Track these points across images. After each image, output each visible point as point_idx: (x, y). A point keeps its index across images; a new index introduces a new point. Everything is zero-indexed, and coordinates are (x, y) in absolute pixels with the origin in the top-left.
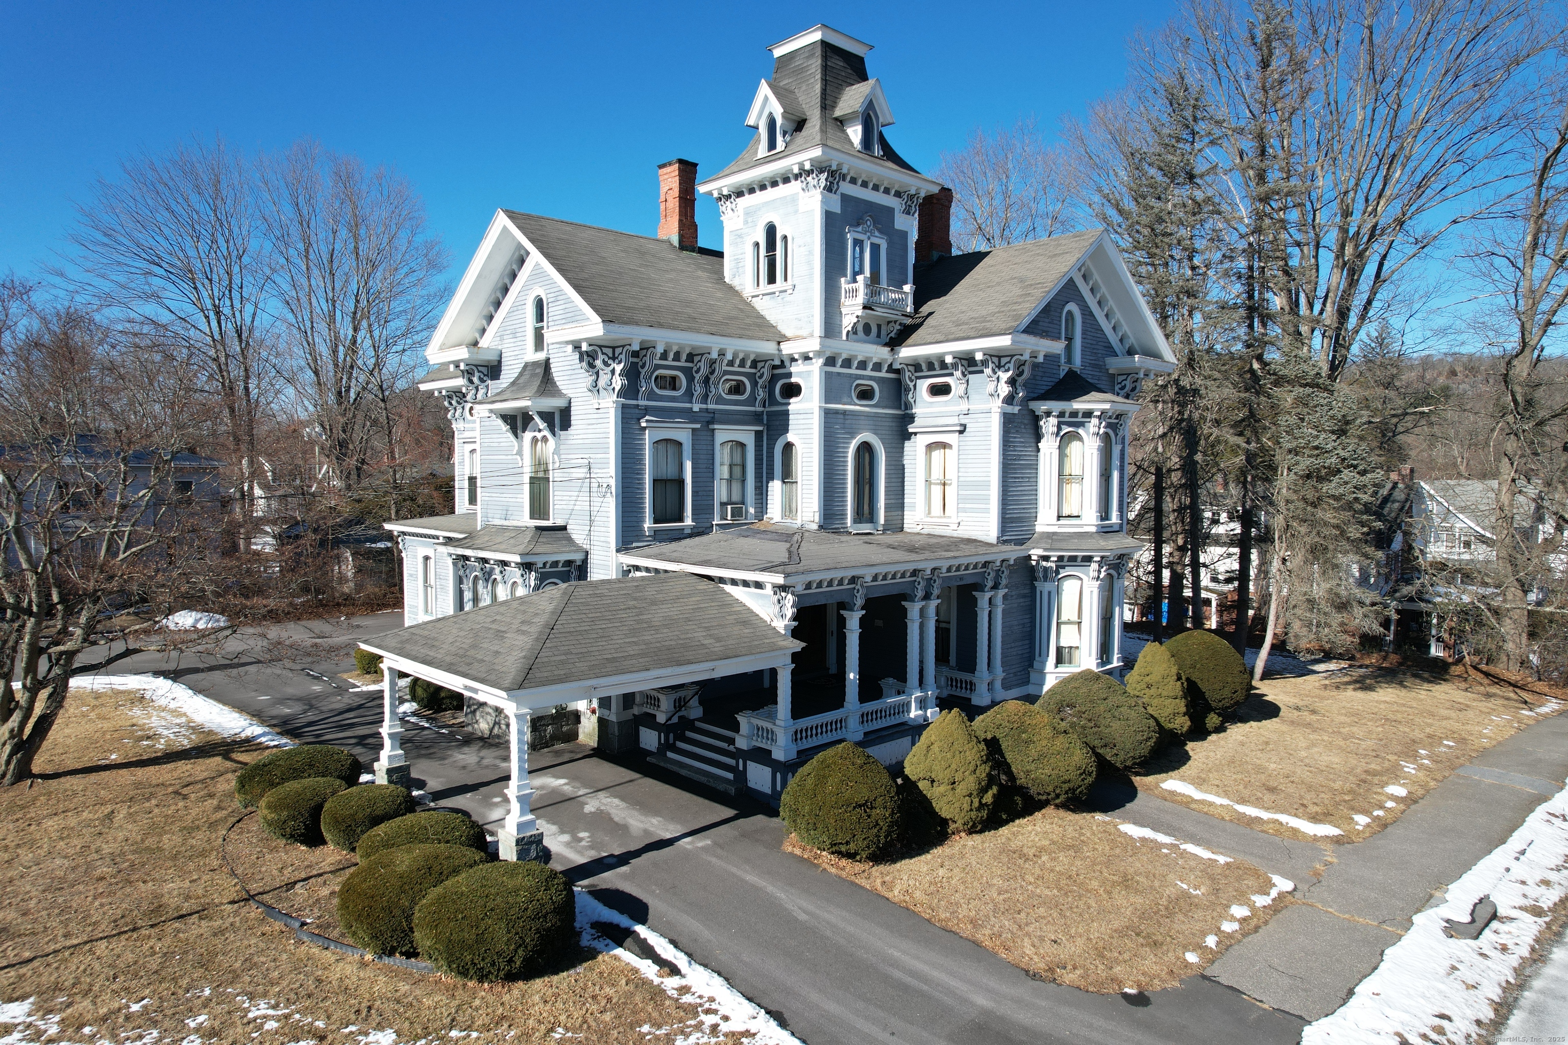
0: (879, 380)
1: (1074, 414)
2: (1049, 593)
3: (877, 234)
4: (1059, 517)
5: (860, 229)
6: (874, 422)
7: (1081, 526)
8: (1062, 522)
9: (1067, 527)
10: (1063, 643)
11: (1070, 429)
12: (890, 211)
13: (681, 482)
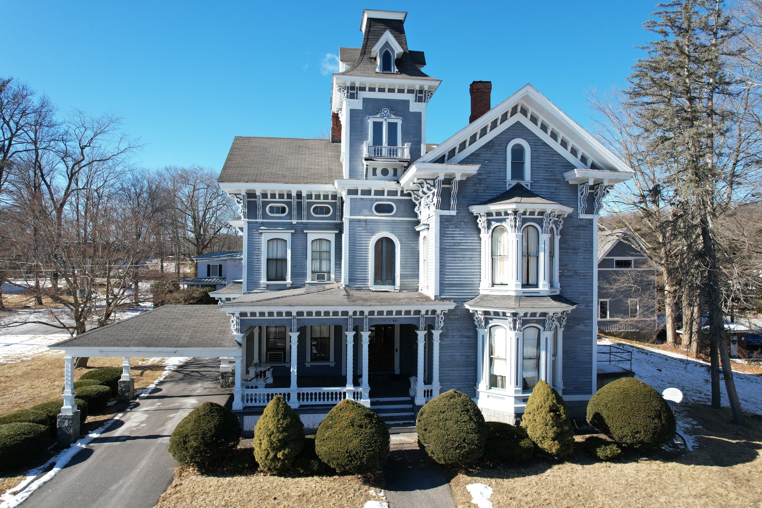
0: (395, 201)
1: (499, 214)
2: (483, 336)
3: (393, 116)
4: (493, 285)
5: (378, 116)
6: (393, 226)
7: (506, 291)
8: (496, 287)
9: (497, 291)
10: (496, 372)
11: (498, 224)
12: (407, 103)
13: (285, 260)
